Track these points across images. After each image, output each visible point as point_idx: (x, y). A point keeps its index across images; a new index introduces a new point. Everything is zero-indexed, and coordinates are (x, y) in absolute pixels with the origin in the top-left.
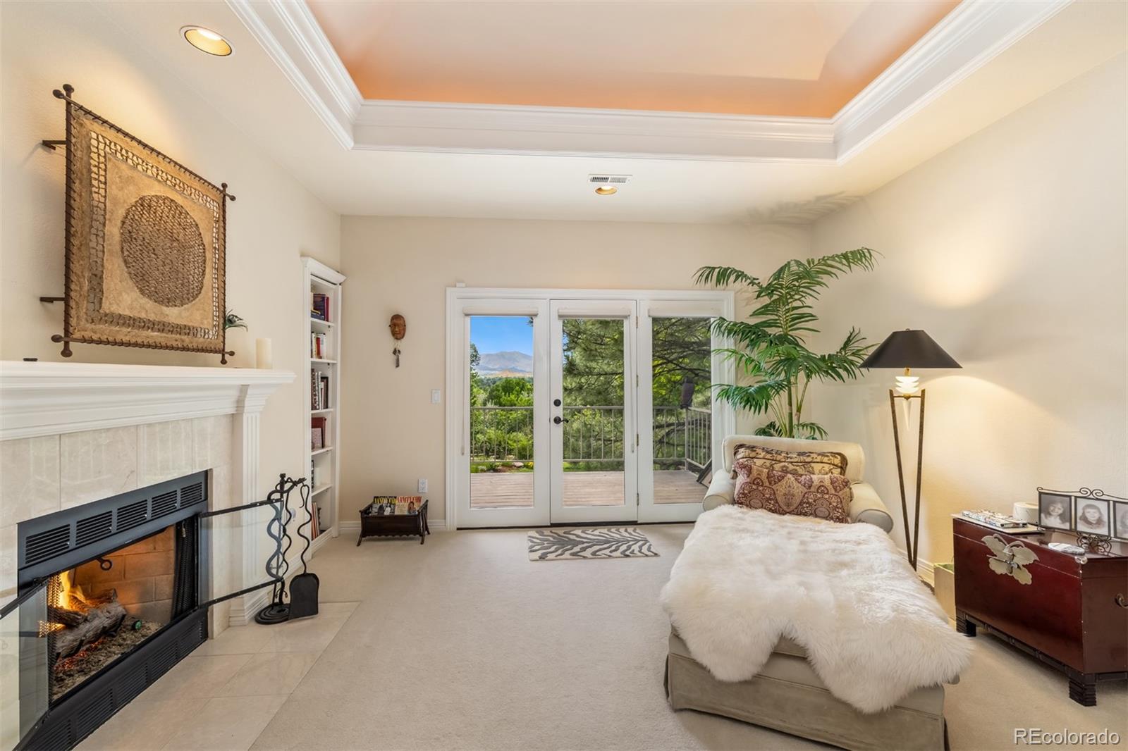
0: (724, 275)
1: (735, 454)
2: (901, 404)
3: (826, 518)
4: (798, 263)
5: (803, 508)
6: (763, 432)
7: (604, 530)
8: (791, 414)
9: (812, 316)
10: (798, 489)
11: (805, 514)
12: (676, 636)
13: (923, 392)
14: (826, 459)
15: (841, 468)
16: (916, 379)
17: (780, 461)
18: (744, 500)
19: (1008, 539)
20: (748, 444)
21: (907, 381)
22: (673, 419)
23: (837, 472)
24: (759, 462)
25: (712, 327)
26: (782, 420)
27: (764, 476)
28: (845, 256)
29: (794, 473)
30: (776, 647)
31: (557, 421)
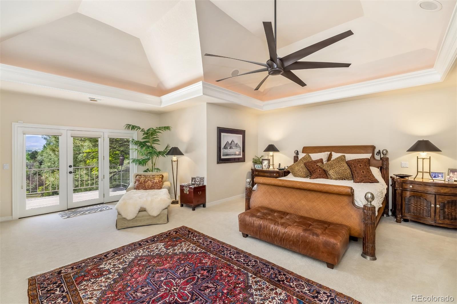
0: (133, 127)
1: (136, 177)
2: (174, 163)
3: (157, 189)
4: (152, 128)
5: (152, 188)
6: (145, 171)
7: (91, 207)
8: (152, 166)
9: (159, 140)
10: (151, 184)
11: (152, 189)
12: (119, 214)
13: (177, 160)
14: (158, 176)
15: (162, 178)
16: (176, 157)
17: (147, 178)
18: (137, 188)
19: (186, 187)
20: (139, 175)
21: (175, 158)
22: (116, 170)
23: (161, 179)
24: (142, 179)
25: (130, 142)
26: (150, 168)
27: (143, 182)
28: (164, 127)
29: (151, 180)
30: (140, 210)
31: (70, 173)
